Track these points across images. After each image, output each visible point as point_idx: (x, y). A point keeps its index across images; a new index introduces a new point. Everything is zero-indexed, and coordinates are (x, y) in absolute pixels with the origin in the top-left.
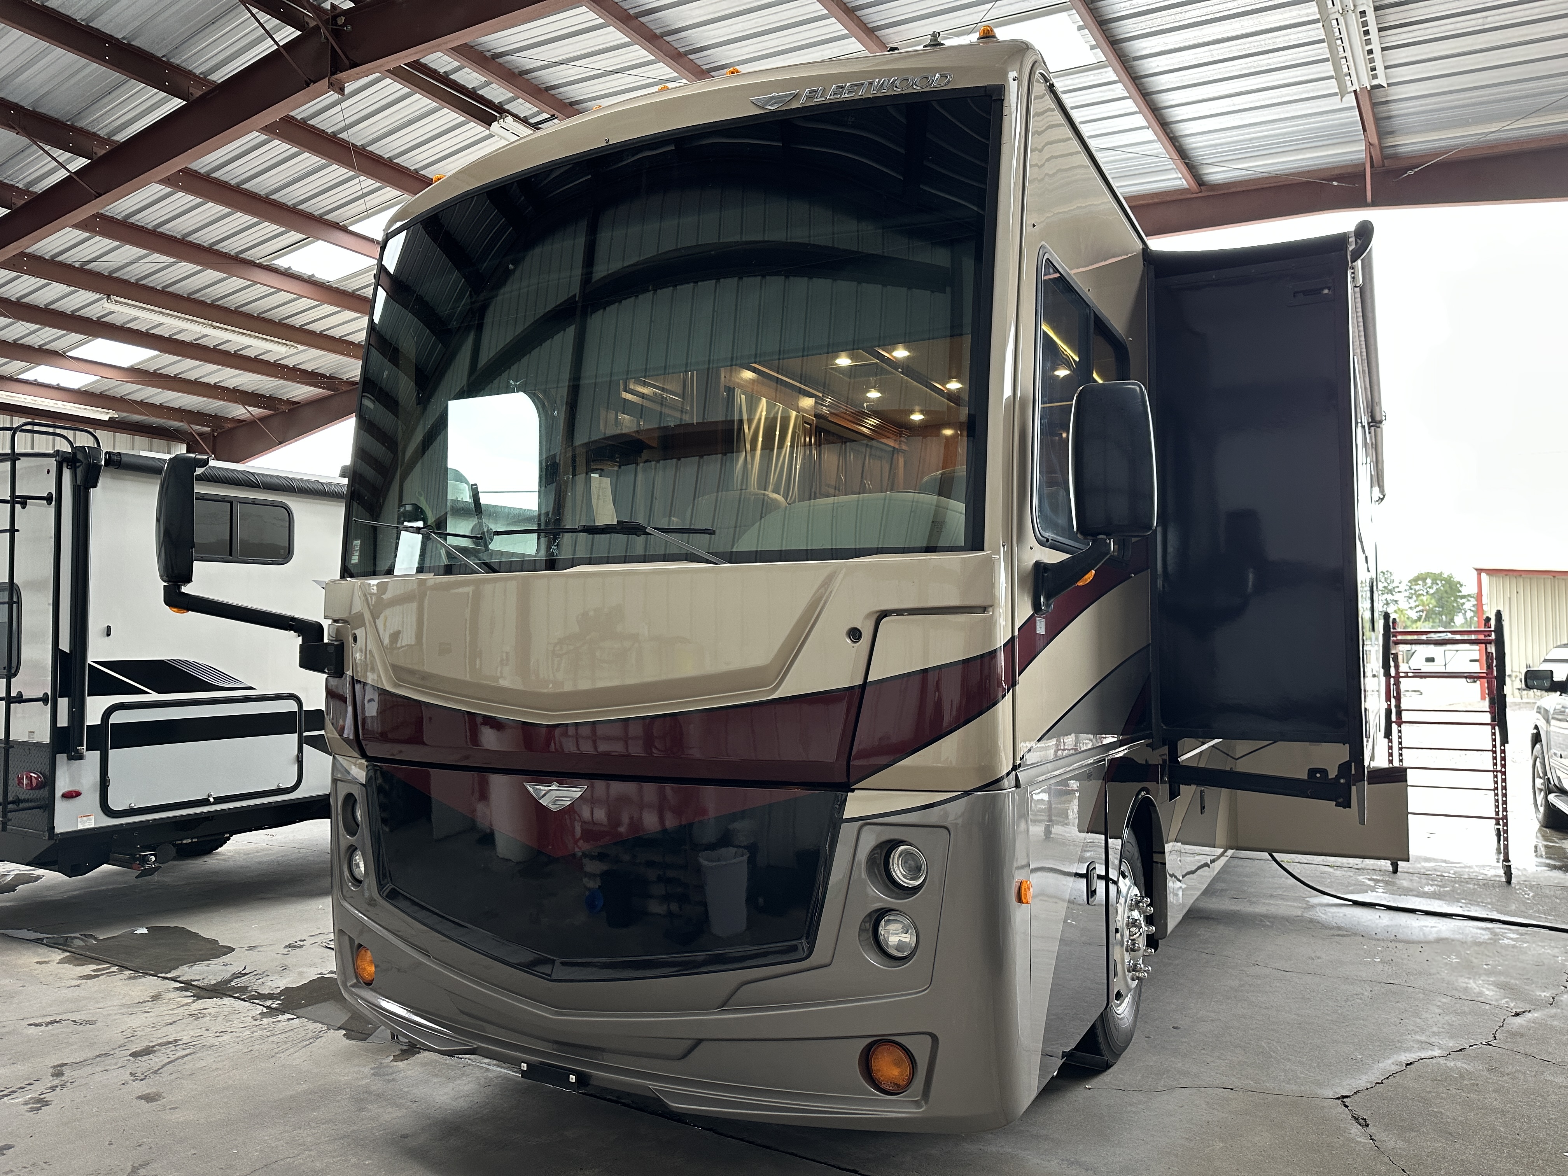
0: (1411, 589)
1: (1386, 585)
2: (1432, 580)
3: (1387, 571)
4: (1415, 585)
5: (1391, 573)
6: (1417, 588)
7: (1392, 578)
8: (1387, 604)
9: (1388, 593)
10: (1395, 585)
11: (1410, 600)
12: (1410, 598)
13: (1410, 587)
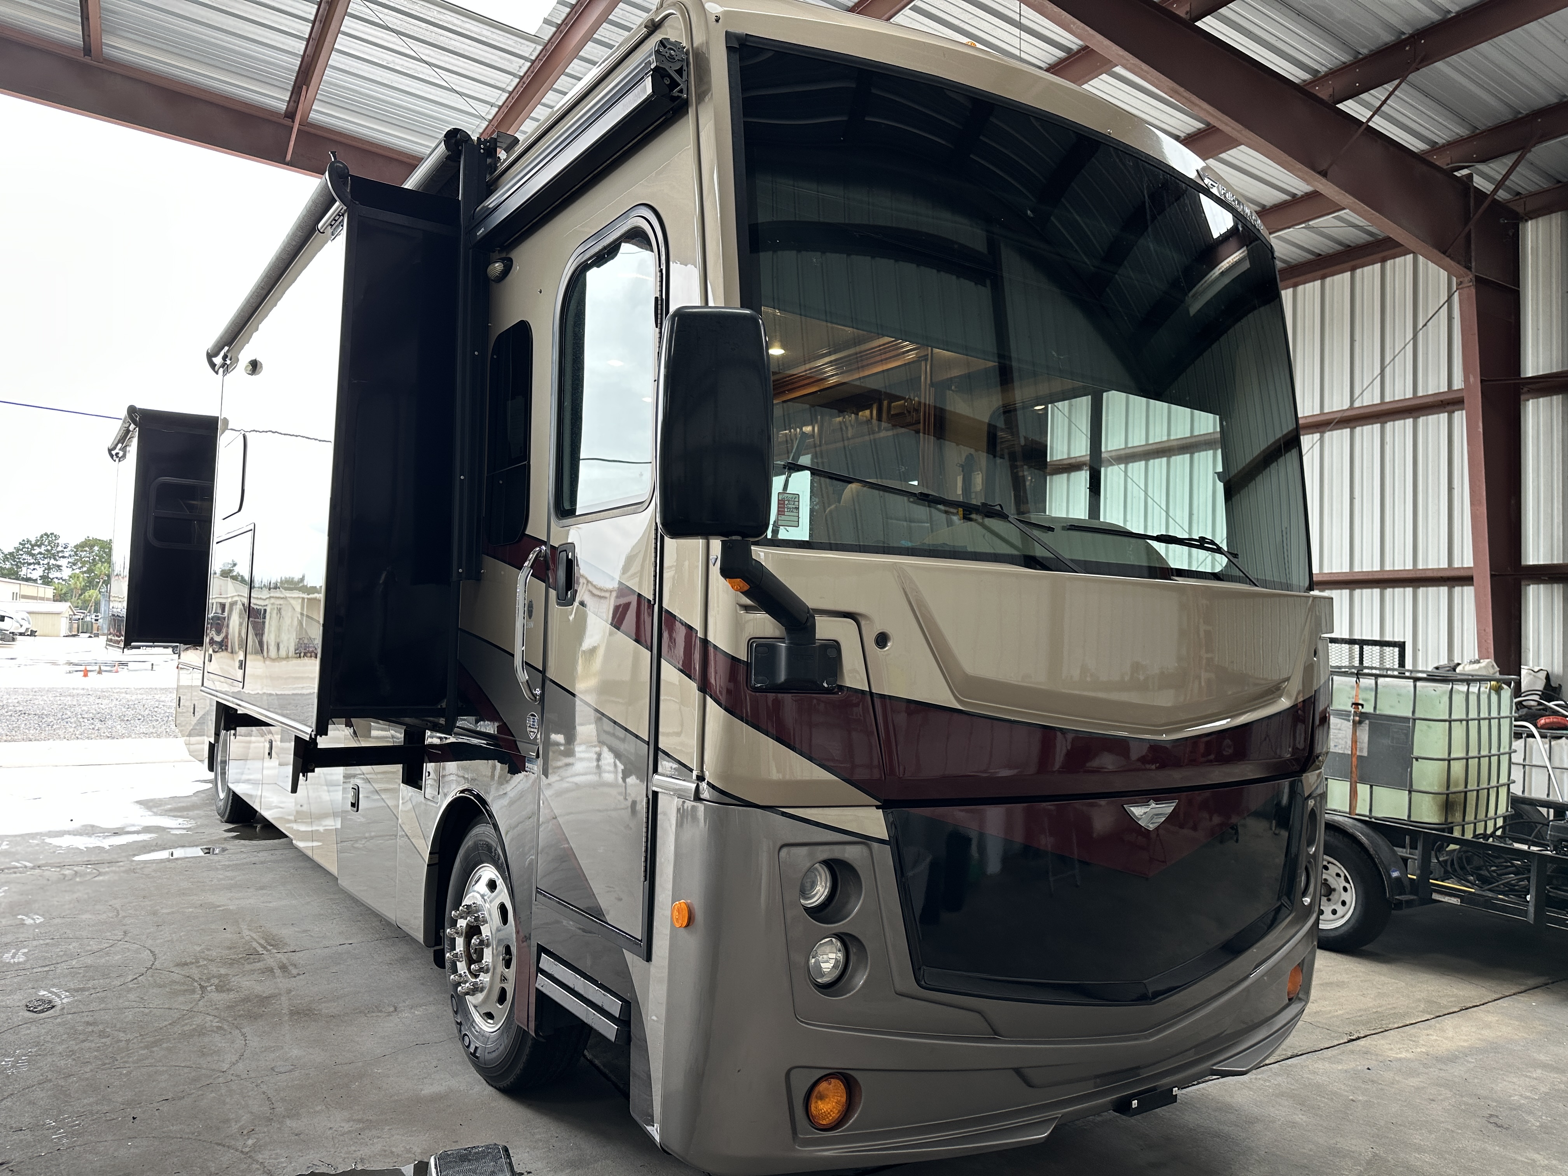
0: (77, 555)
1: (49, 548)
2: (101, 548)
3: (52, 534)
4: (81, 551)
5: (55, 536)
6: (83, 554)
7: (57, 542)
8: (49, 569)
9: (50, 558)
10: (60, 549)
11: (74, 567)
12: (74, 564)
13: (75, 552)
